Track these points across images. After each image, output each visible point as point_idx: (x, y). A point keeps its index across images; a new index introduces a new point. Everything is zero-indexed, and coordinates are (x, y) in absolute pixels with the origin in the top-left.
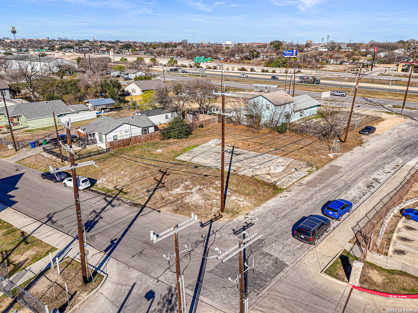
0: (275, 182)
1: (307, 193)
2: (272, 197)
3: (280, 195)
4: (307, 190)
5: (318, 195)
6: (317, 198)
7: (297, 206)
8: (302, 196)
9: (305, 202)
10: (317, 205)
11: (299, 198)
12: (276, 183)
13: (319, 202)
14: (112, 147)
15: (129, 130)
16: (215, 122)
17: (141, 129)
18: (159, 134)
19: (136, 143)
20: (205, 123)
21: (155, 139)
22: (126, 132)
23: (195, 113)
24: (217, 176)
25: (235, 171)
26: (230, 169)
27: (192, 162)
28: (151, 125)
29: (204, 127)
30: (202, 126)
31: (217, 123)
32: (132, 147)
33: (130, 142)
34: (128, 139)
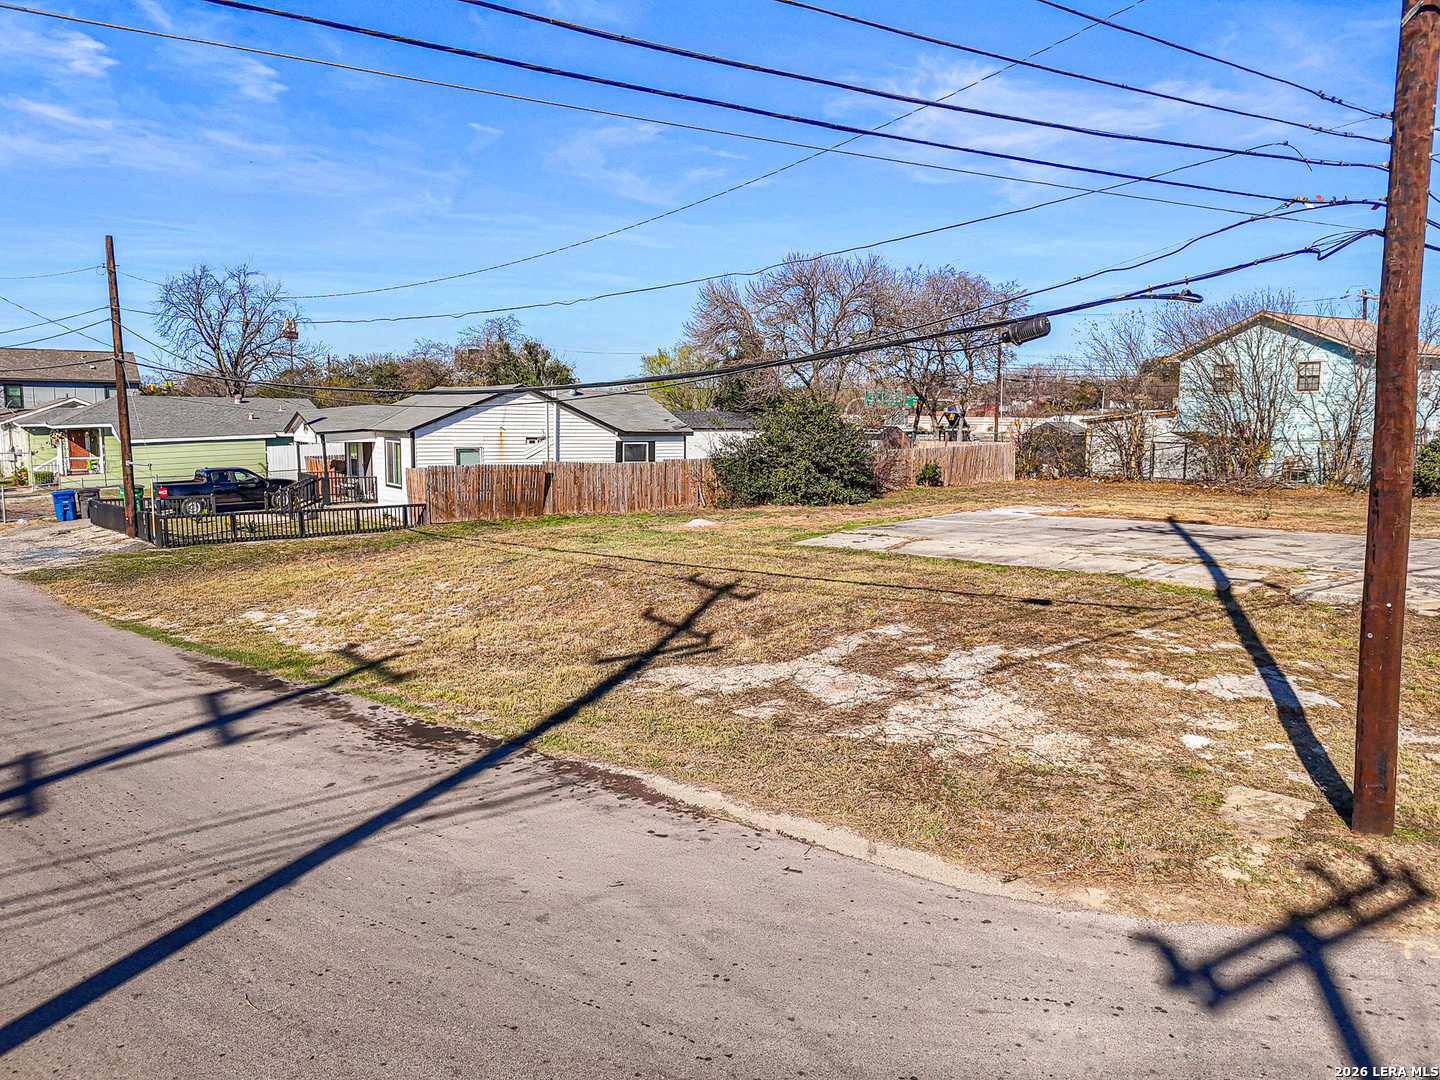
14: (441, 502)
15: (546, 431)
16: (999, 471)
17: (614, 438)
18: (711, 474)
19: (579, 509)
20: (952, 466)
21: (684, 500)
22: (532, 440)
23: (895, 435)
24: (1132, 608)
25: (1272, 586)
26: (1217, 576)
27: (910, 553)
28: (670, 428)
29: (942, 484)
30: (935, 478)
31: (1010, 479)
32: (550, 521)
33: (546, 495)
34: (536, 469)
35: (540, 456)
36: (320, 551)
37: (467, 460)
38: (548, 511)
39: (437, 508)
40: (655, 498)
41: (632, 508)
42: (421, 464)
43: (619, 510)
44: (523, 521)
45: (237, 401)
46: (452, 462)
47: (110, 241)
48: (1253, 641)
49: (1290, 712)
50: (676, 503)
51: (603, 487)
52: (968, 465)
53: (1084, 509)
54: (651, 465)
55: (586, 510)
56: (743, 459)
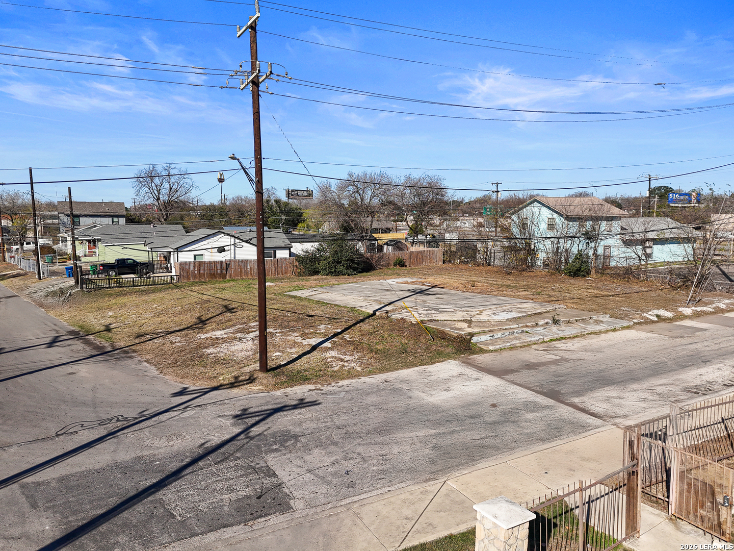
0: (472, 335)
12: (473, 337)
14: (185, 274)
15: (230, 248)
16: (435, 260)
18: (296, 263)
19: (241, 276)
20: (411, 259)
21: (286, 273)
23: (399, 244)
24: (334, 319)
25: (387, 312)
26: (380, 309)
27: (311, 298)
28: (283, 246)
29: (406, 266)
30: (401, 264)
31: (440, 264)
32: (229, 281)
33: (227, 272)
34: (222, 262)
36: (137, 292)
37: (199, 259)
38: (228, 277)
39: (183, 276)
40: (273, 273)
42: (179, 261)
44: (217, 281)
45: (152, 227)
46: (192, 260)
47: (69, 188)
48: (346, 329)
49: (314, 348)
50: (282, 274)
51: (251, 268)
52: (419, 258)
53: (422, 280)
54: (271, 260)
55: (244, 277)
56: (308, 258)
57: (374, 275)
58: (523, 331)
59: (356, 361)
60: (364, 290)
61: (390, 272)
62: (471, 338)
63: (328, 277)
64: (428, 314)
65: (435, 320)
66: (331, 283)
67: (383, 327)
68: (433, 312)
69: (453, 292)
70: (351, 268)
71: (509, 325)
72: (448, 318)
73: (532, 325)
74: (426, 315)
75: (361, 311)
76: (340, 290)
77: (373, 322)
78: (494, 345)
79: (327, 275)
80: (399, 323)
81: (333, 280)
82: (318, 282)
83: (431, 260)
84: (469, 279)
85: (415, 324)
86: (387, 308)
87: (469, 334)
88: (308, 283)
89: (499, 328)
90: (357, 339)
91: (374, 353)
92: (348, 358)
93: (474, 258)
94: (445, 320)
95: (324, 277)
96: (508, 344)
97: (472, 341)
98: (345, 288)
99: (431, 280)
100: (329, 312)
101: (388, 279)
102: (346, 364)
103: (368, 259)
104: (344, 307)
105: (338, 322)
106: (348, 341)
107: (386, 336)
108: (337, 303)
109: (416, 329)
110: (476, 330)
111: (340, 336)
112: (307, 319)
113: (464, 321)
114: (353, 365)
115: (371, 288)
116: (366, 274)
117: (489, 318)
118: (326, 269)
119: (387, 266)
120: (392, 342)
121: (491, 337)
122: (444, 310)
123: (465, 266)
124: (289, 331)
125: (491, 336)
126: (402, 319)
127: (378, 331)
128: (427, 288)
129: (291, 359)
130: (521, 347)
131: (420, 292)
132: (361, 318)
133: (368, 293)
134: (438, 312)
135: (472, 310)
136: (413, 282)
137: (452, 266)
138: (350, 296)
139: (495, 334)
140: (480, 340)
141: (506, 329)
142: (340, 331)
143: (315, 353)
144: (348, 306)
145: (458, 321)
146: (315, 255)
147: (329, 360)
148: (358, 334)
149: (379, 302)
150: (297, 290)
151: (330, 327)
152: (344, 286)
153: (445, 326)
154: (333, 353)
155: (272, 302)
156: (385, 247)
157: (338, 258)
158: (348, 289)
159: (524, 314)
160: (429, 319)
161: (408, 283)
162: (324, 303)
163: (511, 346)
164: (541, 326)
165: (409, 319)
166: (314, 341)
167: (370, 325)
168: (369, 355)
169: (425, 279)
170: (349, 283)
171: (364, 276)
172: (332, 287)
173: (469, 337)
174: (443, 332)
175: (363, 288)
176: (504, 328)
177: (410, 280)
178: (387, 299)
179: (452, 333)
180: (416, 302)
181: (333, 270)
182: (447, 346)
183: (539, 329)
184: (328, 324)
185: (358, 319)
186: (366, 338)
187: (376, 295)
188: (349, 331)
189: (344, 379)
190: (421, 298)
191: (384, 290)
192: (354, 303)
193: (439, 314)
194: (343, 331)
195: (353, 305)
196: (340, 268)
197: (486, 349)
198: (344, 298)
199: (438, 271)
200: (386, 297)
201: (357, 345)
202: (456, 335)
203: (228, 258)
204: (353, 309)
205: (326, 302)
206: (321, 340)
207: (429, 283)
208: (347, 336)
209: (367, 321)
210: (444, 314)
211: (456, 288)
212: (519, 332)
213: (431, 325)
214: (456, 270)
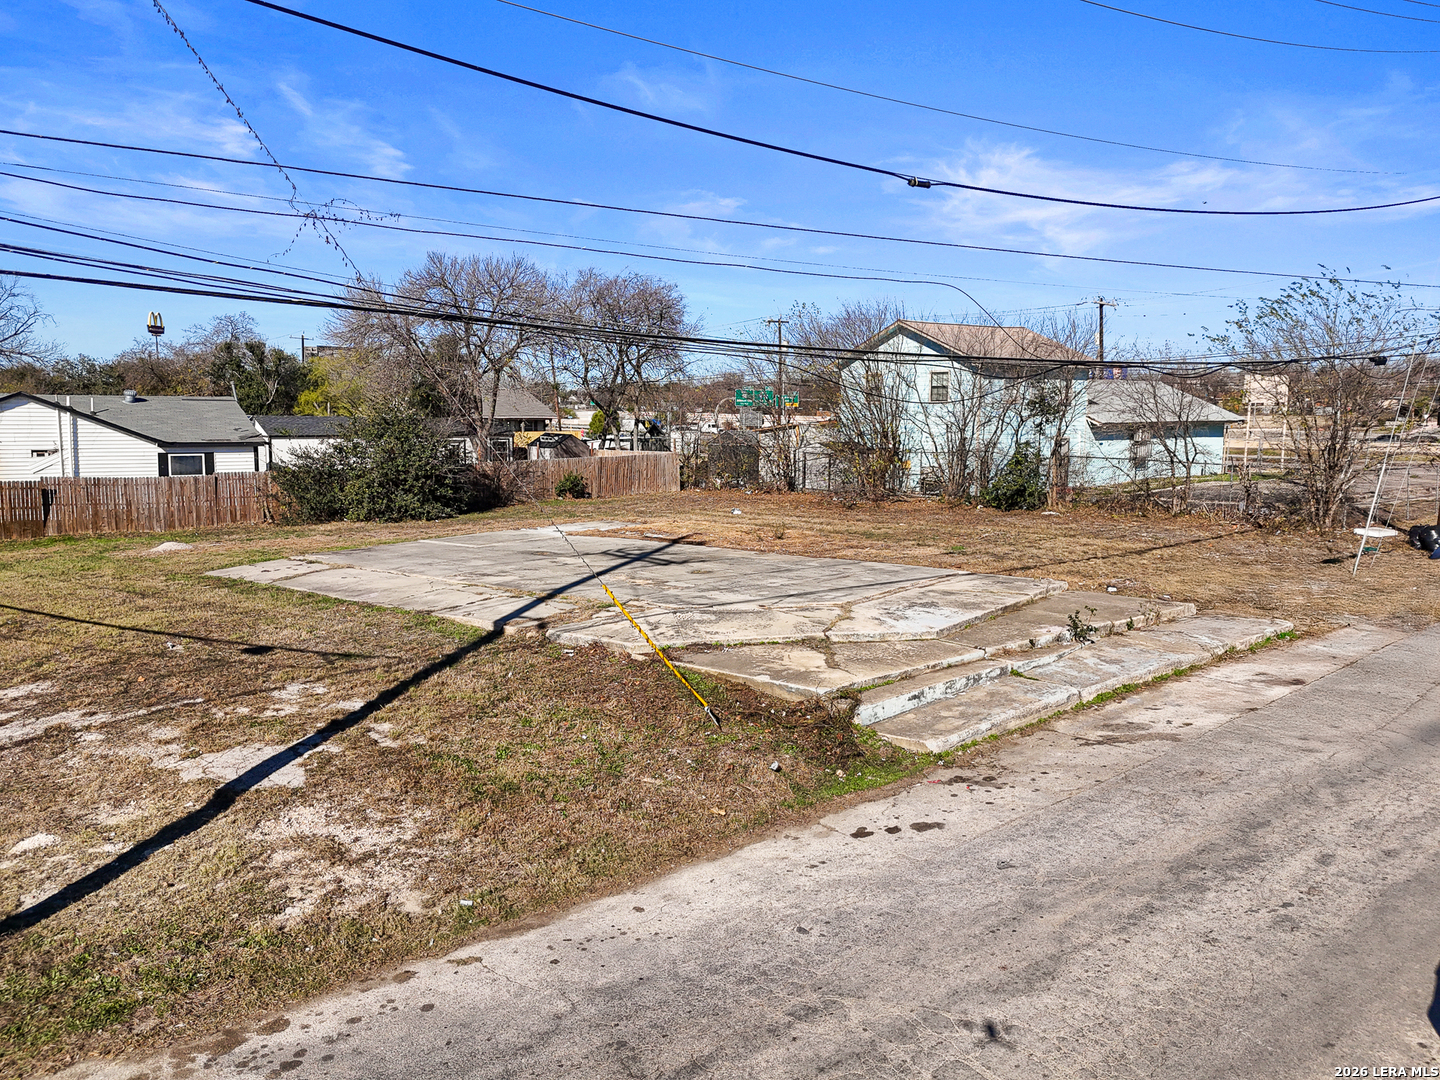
0: (853, 696)
1: (1187, 803)
2: (763, 825)
3: (874, 813)
4: (1184, 776)
5: (1332, 828)
6: (1325, 860)
7: (1040, 951)
8: (1127, 826)
9: (1160, 890)
10: (1336, 950)
11: (1077, 850)
12: (857, 703)
13: (1354, 900)
15: (59, 443)
16: (660, 482)
17: (155, 450)
18: (274, 489)
19: (96, 527)
20: (600, 477)
21: (244, 516)
22: (40, 453)
23: (570, 443)
24: (347, 656)
25: (542, 625)
26: (517, 613)
27: (288, 585)
28: (235, 438)
29: (590, 496)
30: (576, 489)
31: (674, 490)
32: (54, 541)
33: (47, 514)
34: (28, 486)
35: (53, 469)
38: (51, 532)
40: (203, 515)
41: (171, 525)
43: (152, 528)
44: (16, 542)
48: (387, 697)
49: (224, 797)
50: (234, 520)
51: (129, 504)
52: (621, 476)
53: (640, 526)
54: (196, 479)
55: (106, 530)
56: (308, 472)
57: (503, 516)
58: (1003, 672)
59: (406, 855)
60: (471, 556)
61: (548, 509)
62: (853, 709)
63: (370, 525)
64: (683, 624)
65: (708, 646)
66: (373, 539)
67: (525, 679)
68: (697, 616)
69: (732, 554)
70: (437, 499)
71: (955, 651)
72: (750, 635)
73: (1021, 647)
74: (679, 627)
75: (453, 623)
76: (393, 558)
77: (490, 664)
78: (941, 733)
79: (368, 519)
80: (585, 663)
81: (380, 531)
82: (335, 537)
83: (652, 481)
84: (759, 522)
85: (641, 665)
86: (543, 611)
87: (845, 694)
88: (304, 542)
89: (932, 663)
90: (422, 741)
91: (487, 805)
92: (370, 838)
93: (753, 474)
94: (743, 645)
95: (357, 525)
96: (984, 726)
97: (856, 721)
98: (408, 552)
99: (664, 525)
100: (331, 631)
101: (543, 526)
102: (353, 878)
103: (485, 476)
104: (394, 611)
105: (358, 671)
106: (383, 752)
107: (538, 717)
108: (370, 599)
109: (649, 681)
110: (860, 677)
111: (353, 731)
112: (242, 662)
113: (807, 643)
114: (389, 878)
115: (493, 549)
116: (481, 515)
117: (881, 630)
118: (360, 502)
119: (540, 495)
120: (562, 742)
121: (916, 701)
122: (729, 607)
123: (735, 494)
124: (145, 719)
125: (915, 697)
126: (595, 645)
127: (508, 699)
128: (657, 545)
129: (91, 869)
130: (1023, 731)
131: (642, 557)
132: (449, 649)
133: (480, 563)
134: (713, 617)
135: (814, 604)
136: (614, 531)
137: (705, 494)
138: (419, 576)
139: (926, 689)
140: (882, 715)
141: (950, 666)
142: (357, 704)
143: (221, 822)
144: (407, 608)
145: (786, 644)
146: (332, 466)
147: (279, 858)
148: (427, 717)
149: (515, 591)
150: (252, 562)
151: (321, 690)
152: (410, 547)
153: (746, 664)
154: (307, 819)
155: (141, 602)
156: (534, 450)
157: (398, 471)
158: (417, 555)
159: (979, 613)
160: (690, 641)
161: (602, 534)
162: (326, 600)
163: (993, 732)
164: (1047, 649)
165: (621, 646)
166: (227, 765)
167: (479, 675)
168: (465, 819)
169: (645, 523)
170: (429, 538)
171: (475, 522)
172: (369, 550)
173: (844, 705)
174: (744, 689)
175: (466, 550)
176: (945, 662)
177: (604, 527)
178: (541, 579)
179: (778, 693)
180: (634, 587)
181: (382, 504)
182: (775, 748)
183: (1046, 659)
184: (319, 679)
185: (438, 655)
186: (458, 735)
187: (507, 568)
188: (396, 703)
189: (323, 987)
190: (647, 574)
191: (532, 553)
192: (430, 597)
193: (717, 622)
194: (370, 707)
195: (426, 603)
196: (402, 499)
197: (914, 749)
198: (402, 581)
199: (673, 506)
200: (538, 574)
201: (420, 768)
202: (796, 699)
203: (55, 472)
204: (424, 618)
205: (333, 595)
206: (269, 752)
207: (660, 531)
208: (382, 729)
209: (469, 660)
210: (736, 623)
211: (738, 544)
212: (993, 674)
213: (700, 665)
214: (719, 501)
